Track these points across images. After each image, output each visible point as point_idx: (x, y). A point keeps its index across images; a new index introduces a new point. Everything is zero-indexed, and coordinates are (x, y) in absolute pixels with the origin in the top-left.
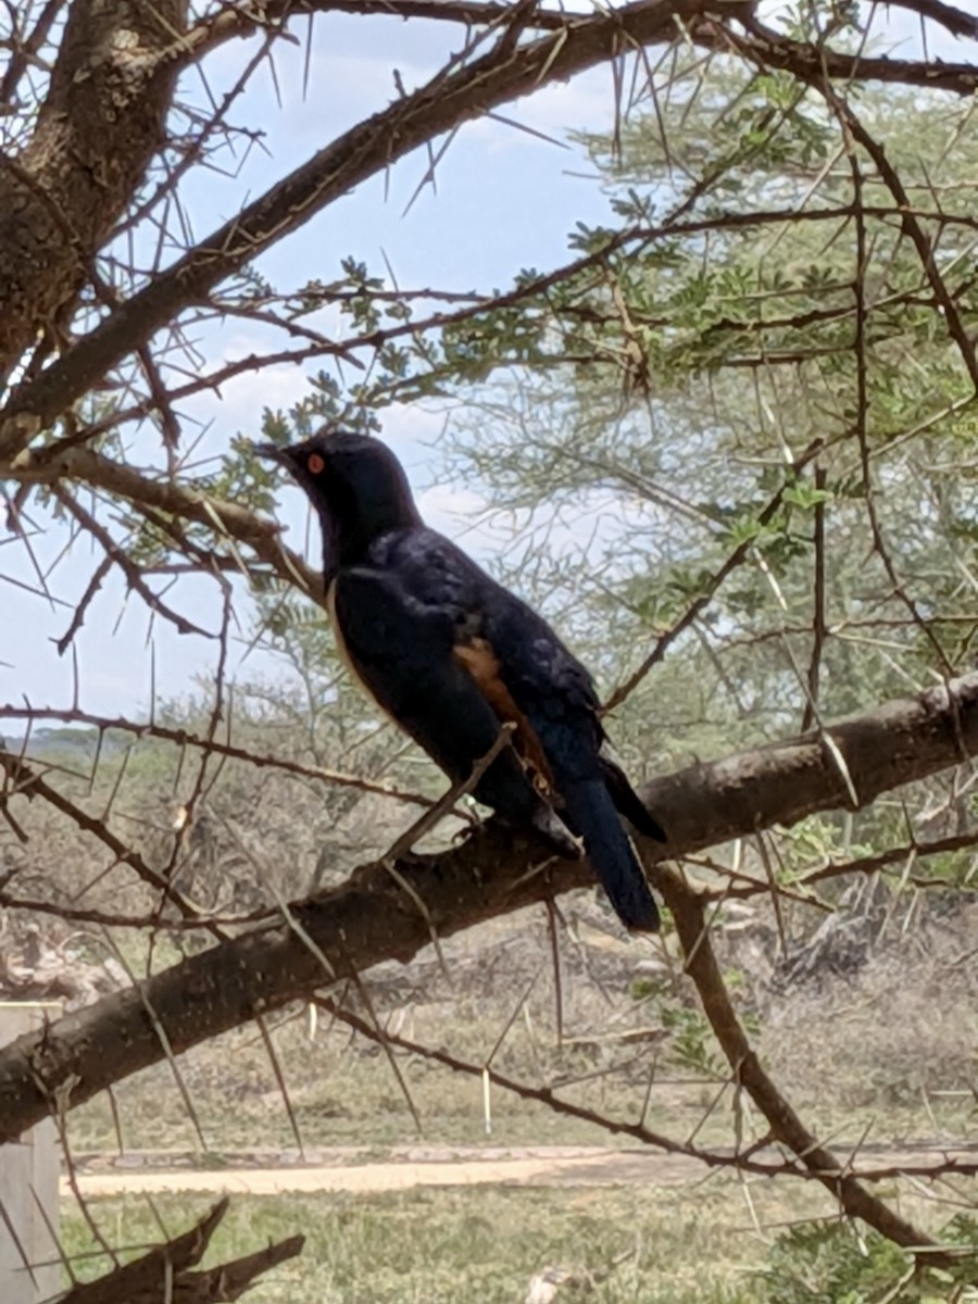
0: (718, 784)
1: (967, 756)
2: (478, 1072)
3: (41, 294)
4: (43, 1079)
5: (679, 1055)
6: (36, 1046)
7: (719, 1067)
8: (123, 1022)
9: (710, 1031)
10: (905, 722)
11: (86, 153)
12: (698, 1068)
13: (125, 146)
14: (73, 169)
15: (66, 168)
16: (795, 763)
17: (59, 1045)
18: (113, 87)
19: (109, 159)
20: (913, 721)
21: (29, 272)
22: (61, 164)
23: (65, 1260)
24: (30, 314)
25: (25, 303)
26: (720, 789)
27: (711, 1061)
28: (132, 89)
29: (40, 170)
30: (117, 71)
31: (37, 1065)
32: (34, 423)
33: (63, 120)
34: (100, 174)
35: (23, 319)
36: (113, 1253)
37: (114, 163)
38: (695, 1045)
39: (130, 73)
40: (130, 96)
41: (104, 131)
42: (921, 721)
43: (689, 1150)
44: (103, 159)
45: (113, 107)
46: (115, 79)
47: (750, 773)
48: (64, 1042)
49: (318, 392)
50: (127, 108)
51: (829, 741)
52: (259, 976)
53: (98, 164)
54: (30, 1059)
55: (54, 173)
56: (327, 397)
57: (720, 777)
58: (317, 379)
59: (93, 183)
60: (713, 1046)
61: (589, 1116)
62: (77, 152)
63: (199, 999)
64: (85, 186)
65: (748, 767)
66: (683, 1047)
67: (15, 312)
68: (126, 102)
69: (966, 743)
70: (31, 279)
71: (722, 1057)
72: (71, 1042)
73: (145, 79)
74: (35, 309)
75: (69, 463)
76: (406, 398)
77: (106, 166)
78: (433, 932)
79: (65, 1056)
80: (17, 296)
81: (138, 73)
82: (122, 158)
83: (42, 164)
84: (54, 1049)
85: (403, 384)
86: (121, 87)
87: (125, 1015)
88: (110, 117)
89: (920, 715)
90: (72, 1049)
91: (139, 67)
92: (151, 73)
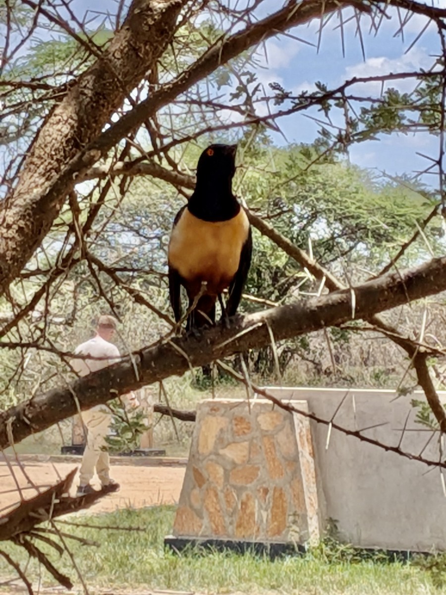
0: (308, 308)
1: (409, 300)
2: (327, 423)
3: (113, 101)
4: (28, 419)
5: (420, 419)
6: (27, 405)
7: (435, 424)
8: (62, 396)
9: (430, 410)
10: (384, 285)
11: (135, 43)
12: (427, 425)
13: (152, 40)
14: (129, 50)
15: (127, 49)
16: (340, 301)
17: (36, 405)
18: (148, 16)
19: (145, 45)
20: (387, 285)
21: (108, 91)
22: (125, 47)
23: (19, 490)
24: (108, 108)
25: (106, 104)
26: (308, 310)
27: (432, 422)
28: (156, 17)
29: (116, 50)
30: (151, 10)
31: (27, 413)
32: (97, 153)
33: (128, 29)
34: (141, 52)
35: (105, 110)
36: (37, 488)
37: (147, 47)
38: (426, 415)
39: (156, 10)
40: (155, 20)
41: (144, 34)
42: (391, 285)
43: (420, 459)
44: (142, 45)
45: (147, 24)
46: (149, 13)
47: (320, 304)
48: (38, 404)
49: (321, 136)
50: (154, 24)
51: (353, 292)
52: (118, 380)
53: (140, 48)
54: (24, 410)
55: (122, 51)
56: (325, 139)
57: (308, 306)
58: (321, 131)
59: (138, 56)
60: (432, 416)
61: (376, 443)
62: (131, 42)
63: (93, 388)
64: (134, 56)
65: (319, 302)
66: (420, 415)
67: (101, 108)
68: (153, 22)
69: (409, 295)
70: (109, 94)
71: (436, 421)
72: (41, 404)
73: (162, 13)
74: (110, 106)
75: (142, 168)
76: (359, 140)
77: (144, 48)
78: (190, 365)
79: (39, 410)
80: (102, 102)
81: (159, 11)
82: (151, 44)
83: (117, 48)
84: (34, 407)
85: (357, 134)
86: (152, 16)
87: (63, 394)
88: (146, 28)
89: (390, 283)
90: (41, 407)
91: (160, 8)
92: (164, 10)
